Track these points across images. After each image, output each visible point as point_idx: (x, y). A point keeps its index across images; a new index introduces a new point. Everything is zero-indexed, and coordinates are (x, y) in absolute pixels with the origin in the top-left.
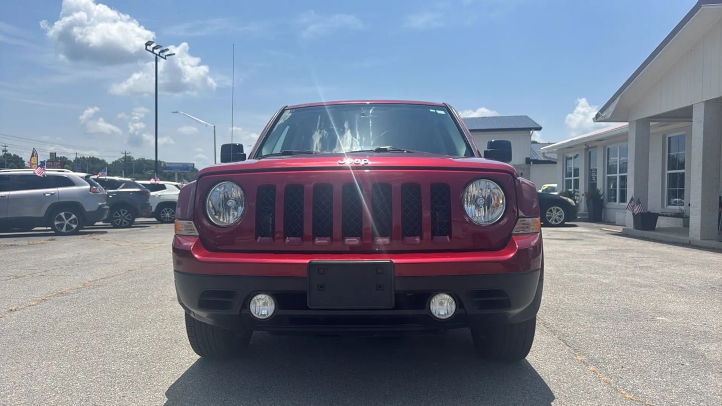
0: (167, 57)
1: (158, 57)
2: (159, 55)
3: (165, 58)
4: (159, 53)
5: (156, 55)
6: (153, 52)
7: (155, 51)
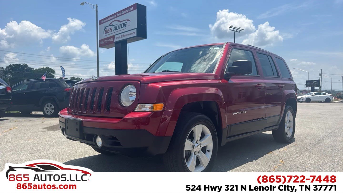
0: (240, 31)
1: (235, 32)
2: (236, 31)
3: (239, 32)
4: (236, 30)
5: (235, 31)
6: (233, 30)
7: (234, 30)
